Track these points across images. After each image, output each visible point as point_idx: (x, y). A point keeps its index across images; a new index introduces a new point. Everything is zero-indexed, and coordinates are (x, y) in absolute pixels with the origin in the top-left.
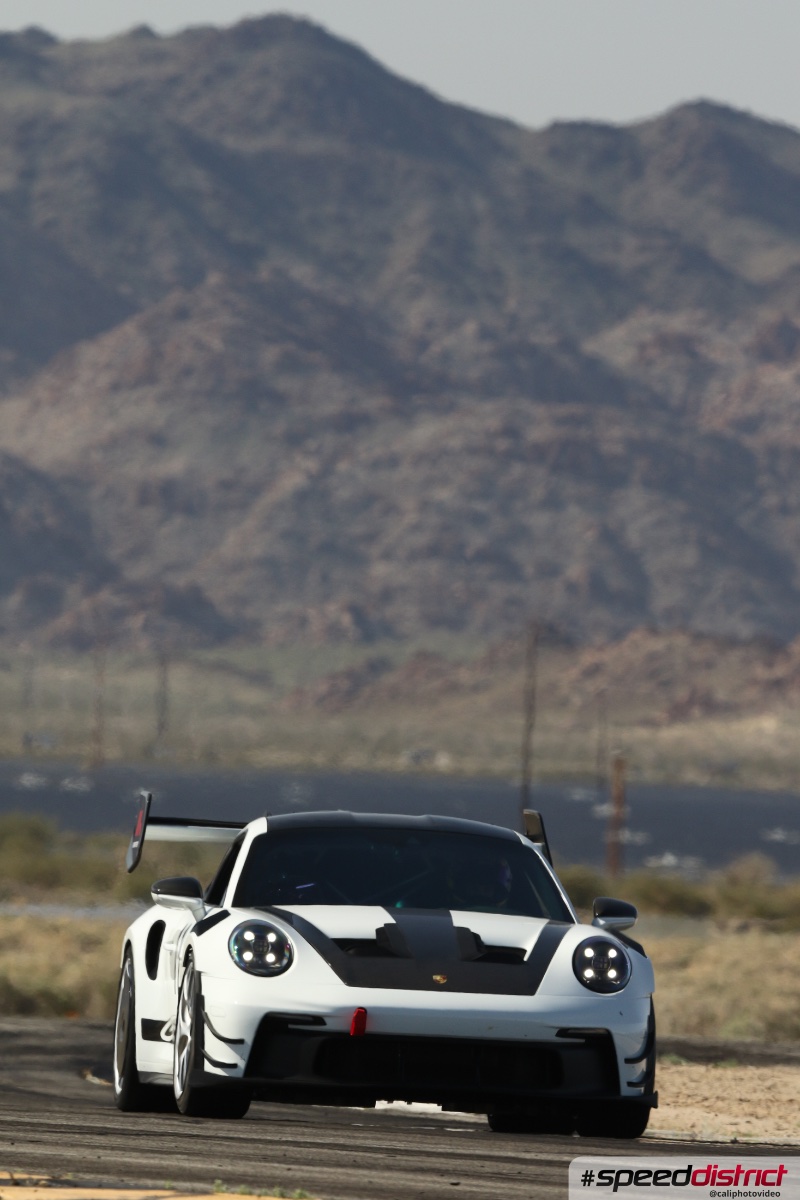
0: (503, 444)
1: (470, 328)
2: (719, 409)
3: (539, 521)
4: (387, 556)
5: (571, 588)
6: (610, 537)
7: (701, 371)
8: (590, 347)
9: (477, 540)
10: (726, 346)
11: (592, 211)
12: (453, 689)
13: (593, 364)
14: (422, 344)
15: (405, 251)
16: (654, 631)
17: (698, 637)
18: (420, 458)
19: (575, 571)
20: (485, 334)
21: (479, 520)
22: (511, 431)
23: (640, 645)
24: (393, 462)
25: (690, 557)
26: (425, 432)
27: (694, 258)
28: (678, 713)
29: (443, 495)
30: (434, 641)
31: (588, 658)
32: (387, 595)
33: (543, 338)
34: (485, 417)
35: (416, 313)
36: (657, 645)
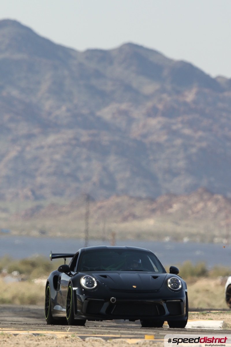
0: (74, 142)
1: (64, 108)
2: (136, 131)
3: (84, 165)
4: (41, 175)
5: (94, 184)
6: (105, 169)
7: (131, 121)
8: (98, 114)
9: (67, 170)
10: (137, 113)
11: (98, 75)
12: (61, 213)
13: (99, 119)
14: (50, 114)
15: (44, 87)
16: (118, 196)
17: (131, 197)
18: (50, 147)
19: (95, 179)
20: (68, 110)
21: (67, 164)
22: (76, 139)
23: (114, 200)
24: (42, 147)
25: (128, 174)
26: (51, 139)
27: (128, 88)
28: (125, 219)
29: (57, 157)
30: (55, 200)
31: (99, 204)
32: (42, 186)
33: (85, 111)
34: (68, 134)
35: (48, 105)
36: (118, 200)
